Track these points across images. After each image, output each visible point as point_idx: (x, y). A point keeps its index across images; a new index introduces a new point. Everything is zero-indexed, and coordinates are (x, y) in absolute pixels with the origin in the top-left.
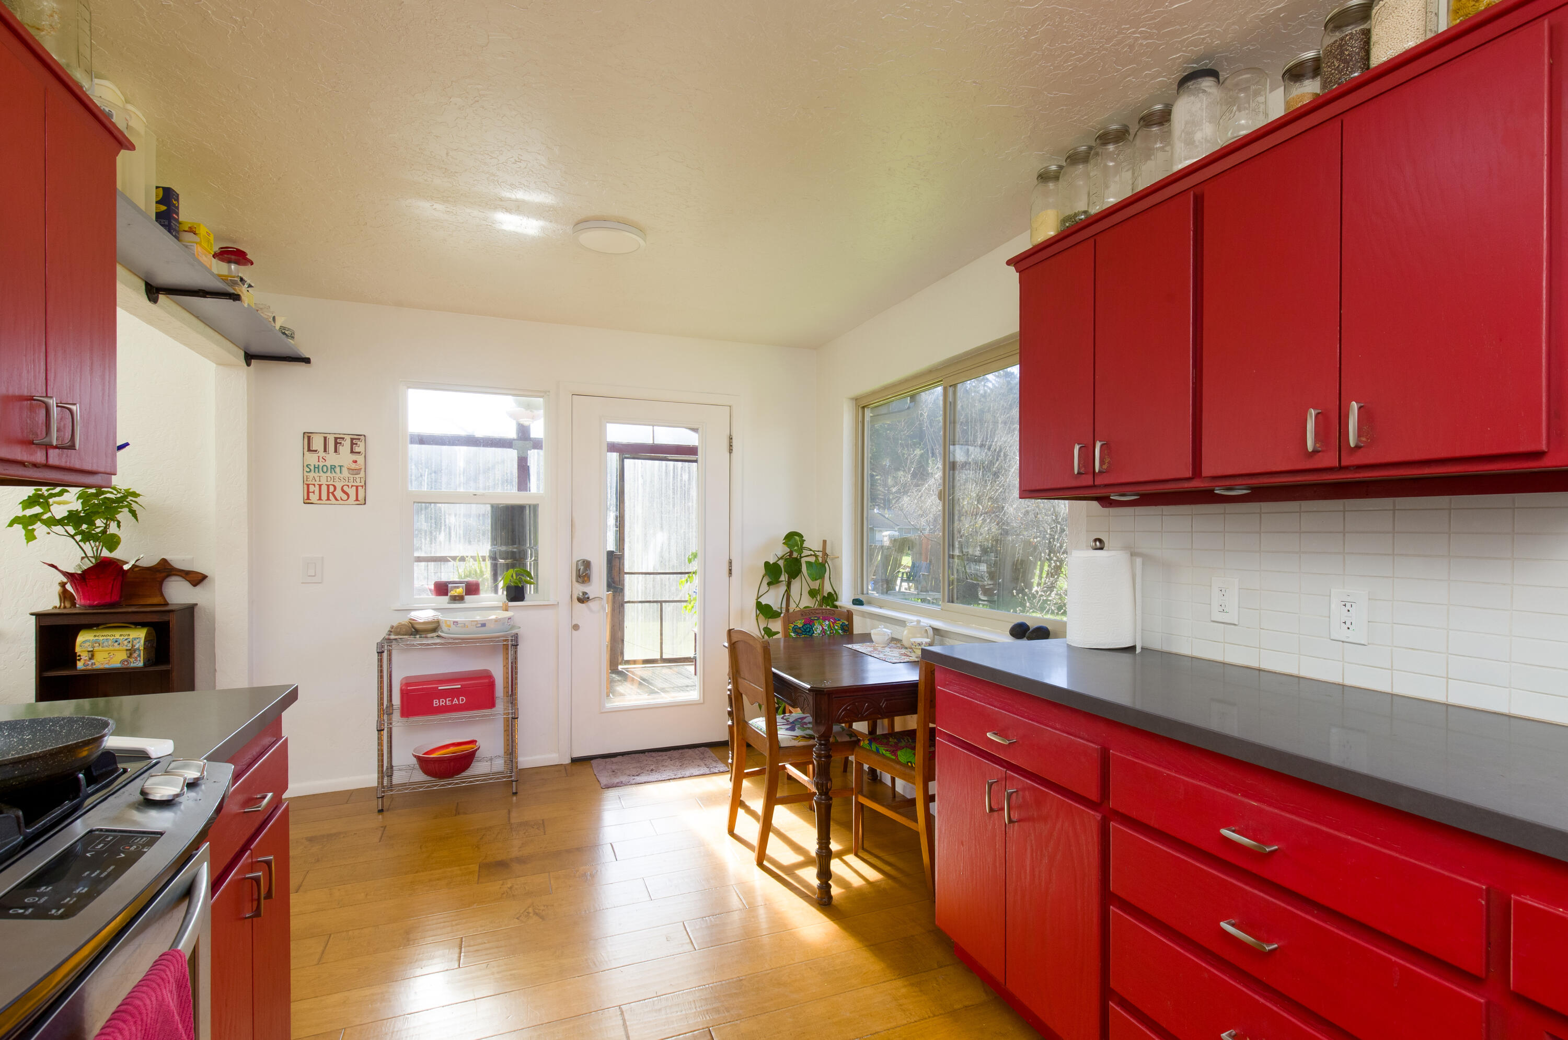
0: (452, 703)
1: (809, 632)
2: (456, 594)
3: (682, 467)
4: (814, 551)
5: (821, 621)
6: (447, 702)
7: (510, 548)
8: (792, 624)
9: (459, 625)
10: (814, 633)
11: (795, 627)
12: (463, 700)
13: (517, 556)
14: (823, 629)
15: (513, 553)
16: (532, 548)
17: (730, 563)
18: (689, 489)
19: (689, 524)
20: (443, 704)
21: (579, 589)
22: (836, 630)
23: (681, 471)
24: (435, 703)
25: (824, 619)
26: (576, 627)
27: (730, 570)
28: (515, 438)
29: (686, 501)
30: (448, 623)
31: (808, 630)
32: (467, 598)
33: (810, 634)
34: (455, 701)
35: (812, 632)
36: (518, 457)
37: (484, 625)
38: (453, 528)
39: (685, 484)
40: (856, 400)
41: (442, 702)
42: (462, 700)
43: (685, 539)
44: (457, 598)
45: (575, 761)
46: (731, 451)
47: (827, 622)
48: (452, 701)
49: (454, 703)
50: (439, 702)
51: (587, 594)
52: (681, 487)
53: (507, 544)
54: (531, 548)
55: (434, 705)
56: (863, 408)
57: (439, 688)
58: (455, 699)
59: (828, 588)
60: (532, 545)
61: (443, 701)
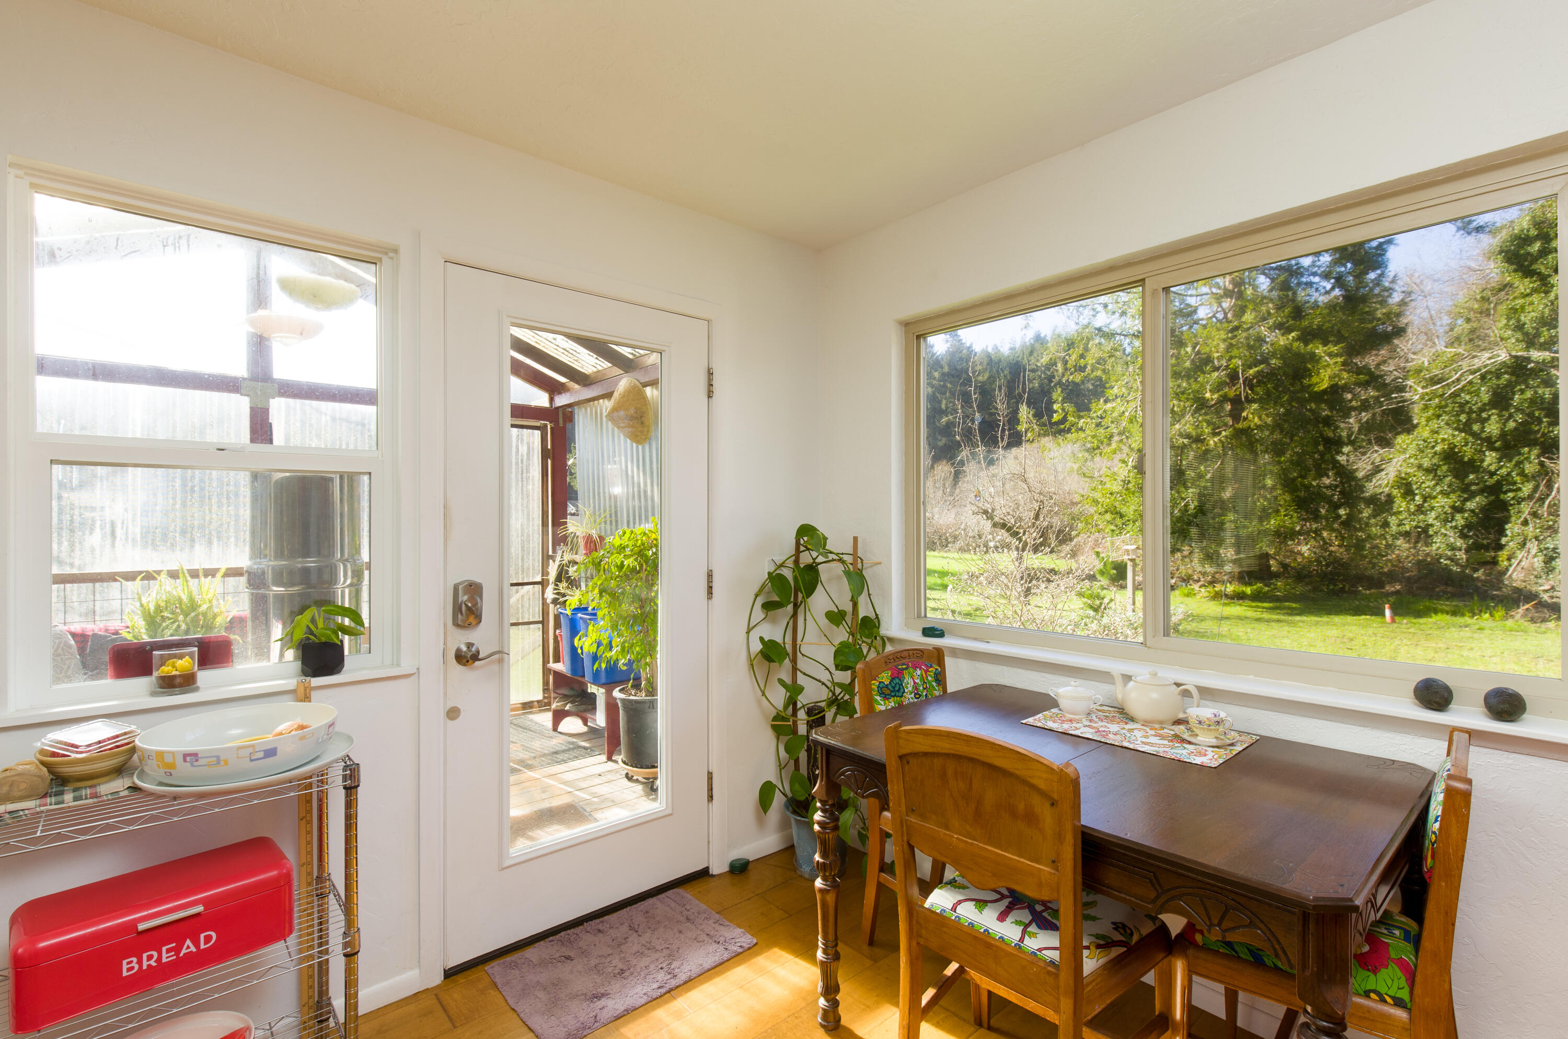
0: (177, 954)
1: (899, 691)
2: (174, 673)
3: (518, 436)
4: (837, 554)
5: (911, 670)
6: (164, 955)
7: (299, 563)
8: (875, 679)
9: (201, 762)
10: (904, 692)
11: (881, 685)
12: (209, 938)
13: (314, 579)
14: (915, 683)
15: (306, 571)
16: (347, 560)
17: (710, 575)
18: (528, 466)
19: (528, 515)
20: (153, 963)
21: (460, 639)
22: (930, 682)
23: (518, 441)
24: (125, 966)
25: (915, 668)
26: (453, 713)
27: (710, 589)
28: (246, 376)
29: (525, 483)
30: (168, 759)
31: (897, 689)
32: (205, 677)
33: (900, 694)
34: (189, 947)
35: (902, 690)
36: (252, 409)
37: (271, 753)
38: (119, 524)
39: (522, 461)
40: (906, 325)
41: (149, 960)
42: (207, 939)
43: (522, 535)
44: (178, 681)
45: (450, 974)
46: (710, 395)
47: (919, 672)
48: (177, 950)
49: (184, 951)
50: (140, 962)
51: (472, 645)
52: (517, 463)
53: (293, 555)
54: (344, 561)
55: (125, 974)
56: (918, 337)
57: (142, 927)
58: (188, 942)
59: (864, 611)
60: (346, 556)
61: (150, 958)
